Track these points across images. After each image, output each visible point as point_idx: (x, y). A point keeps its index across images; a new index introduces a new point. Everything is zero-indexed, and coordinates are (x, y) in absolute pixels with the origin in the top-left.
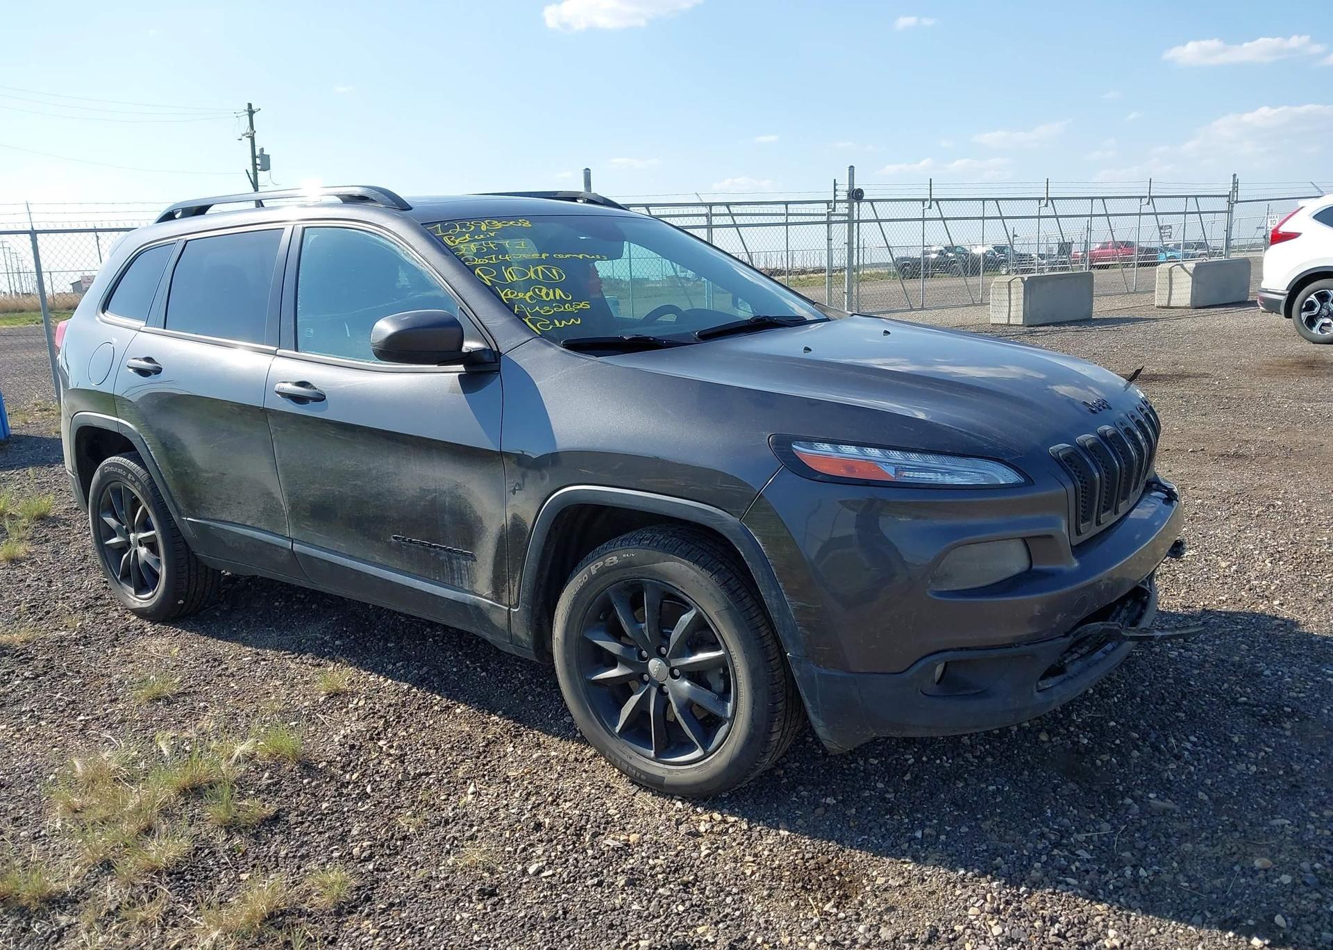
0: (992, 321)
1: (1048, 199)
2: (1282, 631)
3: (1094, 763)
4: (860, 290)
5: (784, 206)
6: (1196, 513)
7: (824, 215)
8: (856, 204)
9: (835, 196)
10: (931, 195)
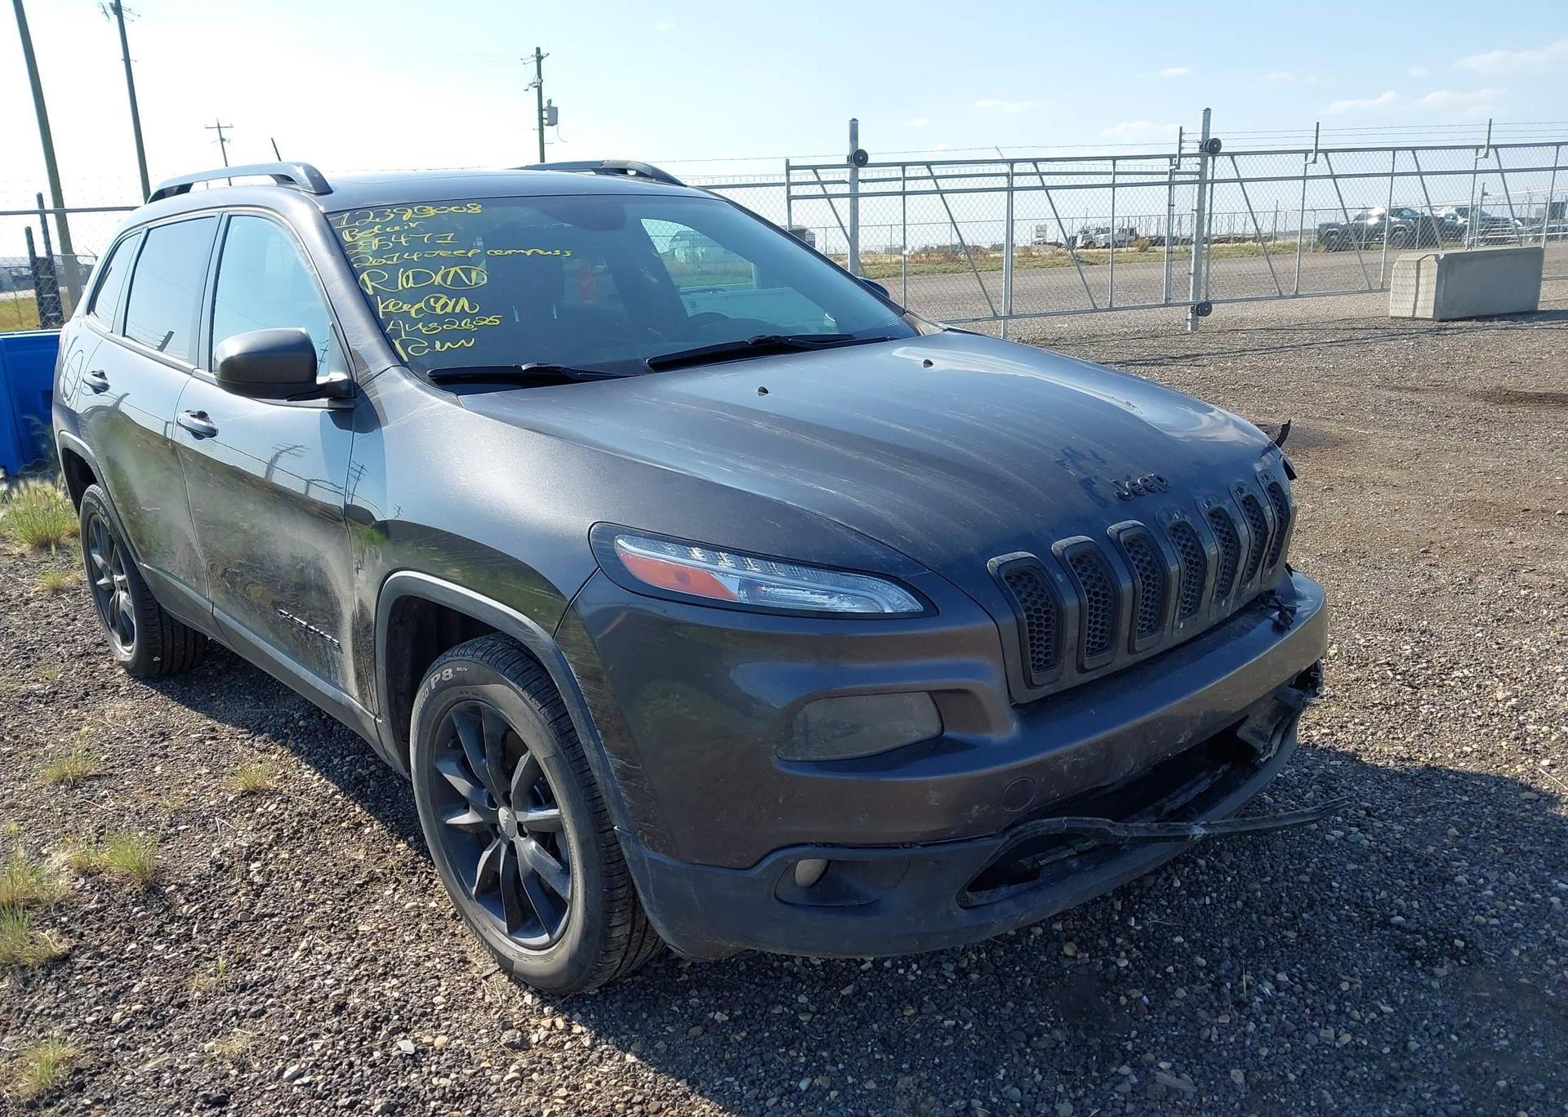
0: (1392, 313)
1: (1489, 147)
2: (1527, 810)
3: (1116, 1001)
4: (1211, 271)
5: (1111, 162)
6: (1510, 610)
7: (1166, 173)
8: (1210, 158)
9: (1180, 149)
10: (1316, 145)
